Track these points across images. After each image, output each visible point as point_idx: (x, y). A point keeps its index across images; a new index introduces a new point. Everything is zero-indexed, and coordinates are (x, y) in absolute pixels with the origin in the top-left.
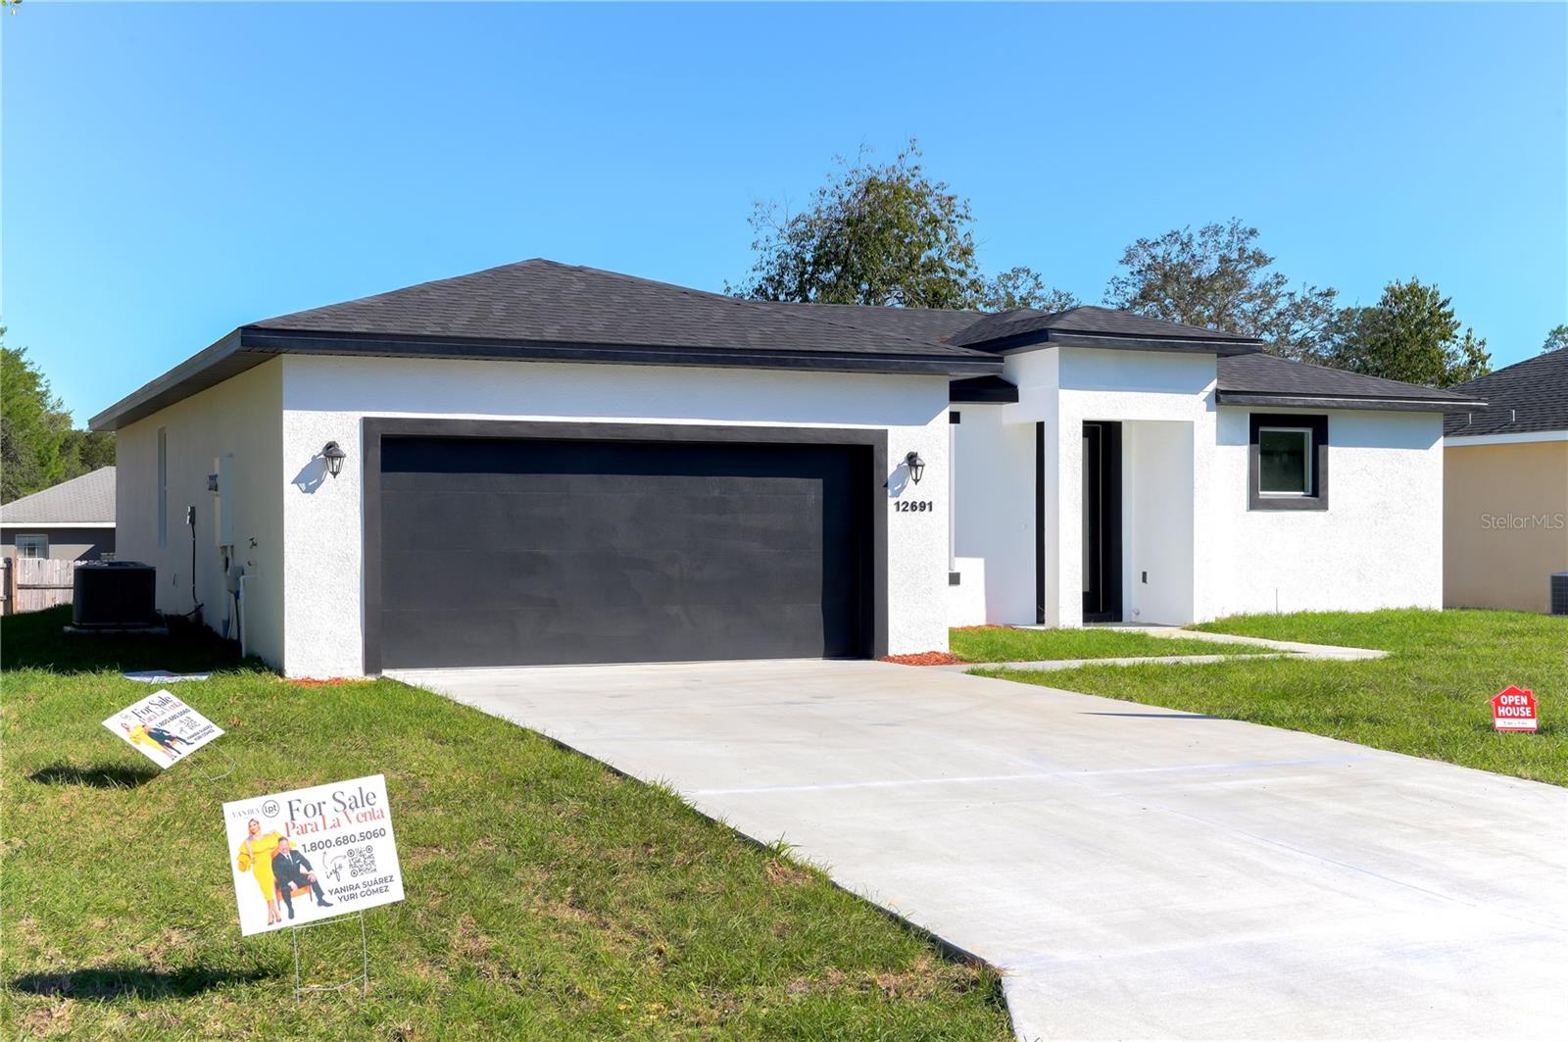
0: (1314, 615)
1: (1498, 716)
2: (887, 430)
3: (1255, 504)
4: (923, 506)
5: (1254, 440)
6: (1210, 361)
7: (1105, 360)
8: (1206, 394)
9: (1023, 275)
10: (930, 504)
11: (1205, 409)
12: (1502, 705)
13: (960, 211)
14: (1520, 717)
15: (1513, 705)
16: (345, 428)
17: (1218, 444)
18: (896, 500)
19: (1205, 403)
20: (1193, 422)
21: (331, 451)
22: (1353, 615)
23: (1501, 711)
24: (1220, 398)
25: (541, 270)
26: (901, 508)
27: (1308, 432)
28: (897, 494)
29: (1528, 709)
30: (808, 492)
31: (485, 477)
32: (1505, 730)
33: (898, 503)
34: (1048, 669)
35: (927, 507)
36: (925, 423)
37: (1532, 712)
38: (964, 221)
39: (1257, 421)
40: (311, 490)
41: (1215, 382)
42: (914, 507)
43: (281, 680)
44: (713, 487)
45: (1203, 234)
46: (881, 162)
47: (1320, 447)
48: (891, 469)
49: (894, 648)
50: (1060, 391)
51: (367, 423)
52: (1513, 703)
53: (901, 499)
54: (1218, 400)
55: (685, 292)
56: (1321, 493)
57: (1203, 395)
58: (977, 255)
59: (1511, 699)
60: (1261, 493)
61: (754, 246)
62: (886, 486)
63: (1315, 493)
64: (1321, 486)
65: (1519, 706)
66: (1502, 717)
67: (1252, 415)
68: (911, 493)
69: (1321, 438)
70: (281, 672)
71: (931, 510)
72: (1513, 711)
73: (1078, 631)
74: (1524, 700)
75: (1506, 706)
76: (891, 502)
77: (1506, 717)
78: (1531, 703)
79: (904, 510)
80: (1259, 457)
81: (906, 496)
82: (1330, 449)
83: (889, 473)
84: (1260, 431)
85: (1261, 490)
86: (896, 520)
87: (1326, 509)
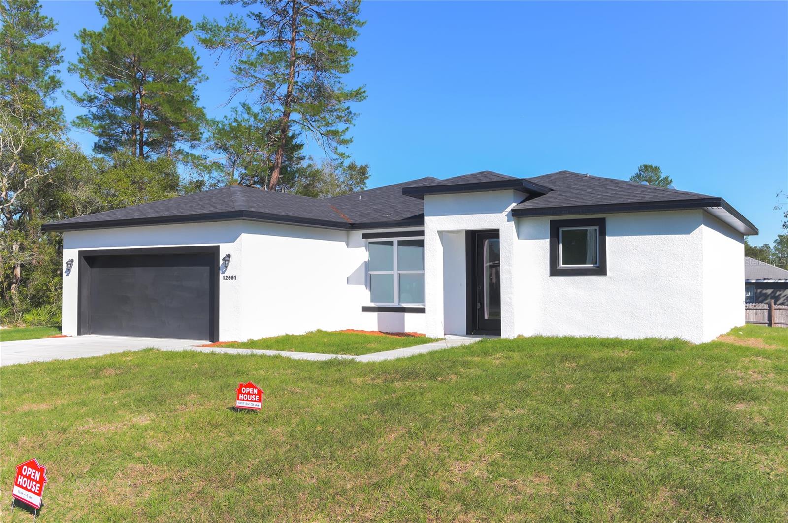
1: (238, 399)
2: (219, 246)
3: (556, 272)
5: (553, 236)
6: (509, 193)
8: (507, 213)
10: (235, 276)
11: (506, 221)
12: (242, 393)
15: (249, 393)
18: (223, 275)
19: (506, 217)
20: (498, 229)
21: (69, 262)
23: (241, 396)
24: (517, 215)
26: (225, 278)
27: (592, 228)
28: (223, 273)
29: (257, 396)
33: (224, 276)
35: (234, 278)
36: (234, 241)
37: (260, 398)
39: (557, 224)
41: (513, 205)
42: (229, 278)
47: (600, 237)
48: (221, 261)
49: (223, 337)
51: (80, 252)
52: (249, 392)
53: (225, 275)
54: (513, 215)
56: (600, 264)
57: (505, 213)
62: (219, 269)
64: (602, 261)
65: (252, 394)
66: (241, 400)
67: (551, 222)
68: (229, 271)
72: (248, 397)
76: (221, 276)
78: (260, 393)
79: (226, 279)
80: (561, 244)
81: (227, 273)
82: (608, 238)
83: (220, 265)
84: (561, 230)
85: (563, 264)
86: (223, 284)
87: (605, 274)
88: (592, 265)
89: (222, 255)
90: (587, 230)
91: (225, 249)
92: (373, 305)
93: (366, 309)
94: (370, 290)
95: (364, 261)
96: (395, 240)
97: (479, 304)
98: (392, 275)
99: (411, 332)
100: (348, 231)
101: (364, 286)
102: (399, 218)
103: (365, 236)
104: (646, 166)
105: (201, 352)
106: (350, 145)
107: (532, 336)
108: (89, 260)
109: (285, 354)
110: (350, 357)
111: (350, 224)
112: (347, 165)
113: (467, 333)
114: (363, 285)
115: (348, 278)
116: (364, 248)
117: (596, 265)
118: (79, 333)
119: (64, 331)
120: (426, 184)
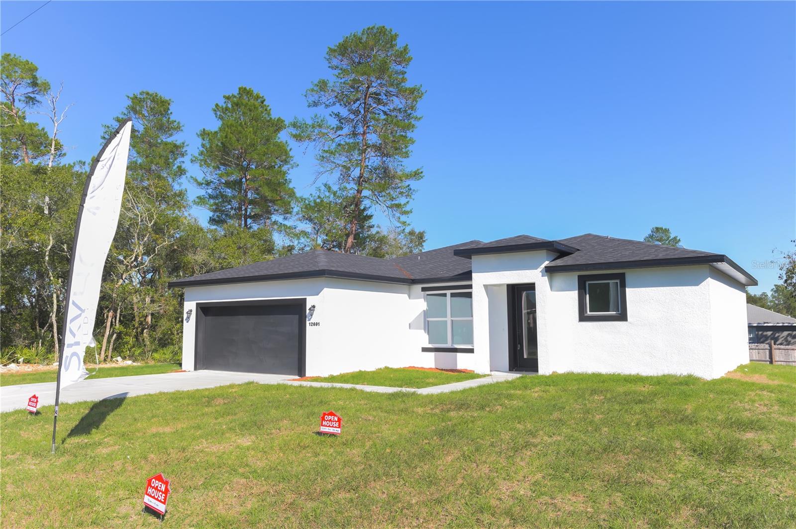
1: (322, 425)
2: (306, 298)
3: (583, 318)
5: (581, 288)
6: (543, 253)
8: (541, 269)
11: (542, 275)
12: (325, 420)
17: (553, 291)
18: (309, 322)
19: (541, 273)
20: (534, 283)
23: (324, 423)
24: (549, 271)
27: (614, 282)
28: (309, 320)
29: (337, 423)
35: (318, 324)
36: (318, 295)
37: (339, 425)
39: (584, 278)
41: (546, 262)
47: (621, 289)
48: (308, 311)
49: (309, 372)
50: (473, 274)
51: (197, 304)
52: (331, 420)
53: (311, 322)
56: (622, 312)
57: (540, 269)
60: (589, 313)
62: (306, 317)
64: (624, 309)
65: (333, 421)
66: (324, 426)
67: (578, 276)
68: (314, 319)
72: (330, 423)
76: (308, 322)
78: (339, 420)
79: (312, 325)
80: (588, 295)
81: (312, 321)
82: (627, 290)
83: (307, 314)
84: (587, 283)
85: (590, 312)
86: (309, 329)
87: (626, 320)
88: (615, 313)
89: (308, 306)
90: (609, 283)
91: (310, 301)
92: (430, 346)
93: (425, 350)
94: (428, 334)
95: (422, 310)
96: (448, 292)
97: (519, 346)
98: (446, 321)
99: (463, 368)
100: (409, 285)
101: (423, 331)
102: (451, 274)
103: (424, 289)
104: (657, 228)
105: (291, 385)
106: (411, 215)
107: (565, 373)
108: (204, 310)
109: (359, 387)
110: (412, 390)
111: (412, 280)
112: (408, 232)
113: (510, 370)
114: (422, 329)
115: (410, 324)
116: (423, 300)
117: (618, 313)
118: (196, 369)
119: (184, 367)
120: (473, 246)
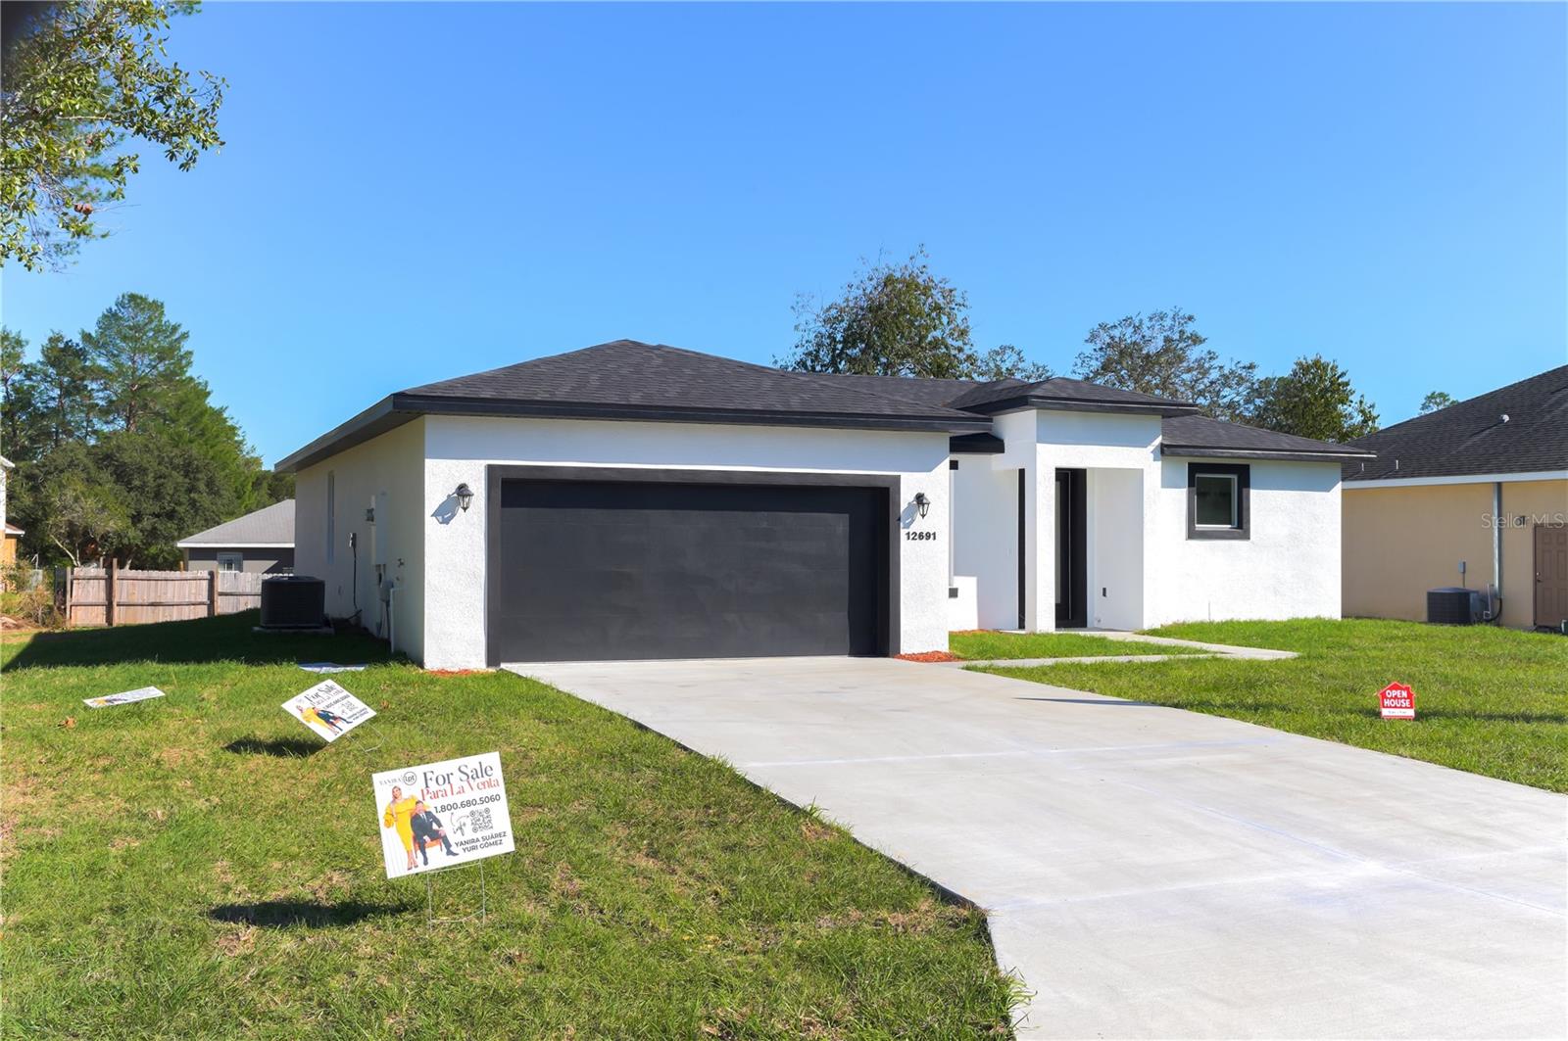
0: (1239, 623)
2: (899, 476)
3: (1192, 534)
4: (928, 536)
5: (1190, 484)
6: (1156, 422)
7: (1074, 420)
8: (1153, 447)
9: (1009, 351)
10: (934, 534)
11: (1152, 459)
13: (959, 300)
14: (1401, 707)
15: (1396, 697)
16: (473, 473)
17: (1163, 487)
18: (907, 531)
19: (1152, 455)
20: (1142, 470)
21: (463, 491)
22: (1270, 623)
24: (1165, 451)
25: (628, 349)
26: (911, 537)
27: (1234, 477)
28: (907, 526)
30: (838, 525)
31: (584, 512)
32: (1391, 720)
33: (908, 533)
34: (1027, 666)
35: (932, 537)
36: (930, 470)
38: (962, 308)
39: (1193, 469)
40: (446, 521)
41: (1160, 438)
42: (921, 536)
43: (421, 671)
44: (762, 520)
45: (1151, 319)
46: (897, 263)
47: (1244, 490)
48: (903, 506)
49: (905, 649)
50: (1038, 445)
51: (490, 469)
53: (911, 530)
54: (1162, 452)
55: (741, 365)
56: (1244, 526)
57: (1151, 448)
58: (972, 336)
59: (1394, 693)
60: (1197, 525)
61: (796, 328)
62: (899, 519)
63: (1240, 526)
64: (1244, 521)
65: (1401, 698)
67: (1189, 464)
68: (919, 525)
69: (1245, 483)
70: (421, 665)
71: (935, 538)
73: (1052, 635)
74: (1405, 694)
75: (1390, 699)
76: (903, 532)
77: (1390, 707)
79: (913, 539)
80: (1196, 497)
81: (915, 528)
82: (1253, 493)
83: (902, 509)
84: (1196, 477)
85: (1201, 524)
86: (906, 547)
87: (1249, 538)
88: (1233, 527)
89: (906, 497)
90: (1231, 479)
91: (910, 485)
118: (489, 661)
